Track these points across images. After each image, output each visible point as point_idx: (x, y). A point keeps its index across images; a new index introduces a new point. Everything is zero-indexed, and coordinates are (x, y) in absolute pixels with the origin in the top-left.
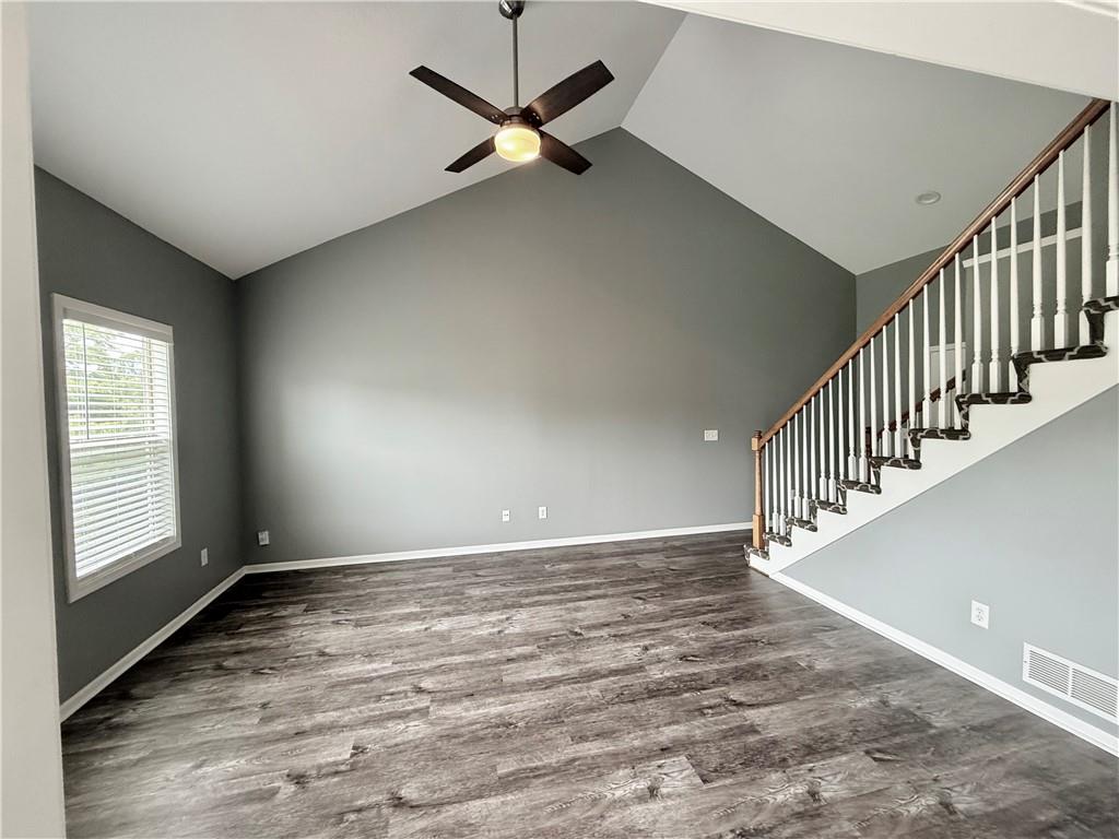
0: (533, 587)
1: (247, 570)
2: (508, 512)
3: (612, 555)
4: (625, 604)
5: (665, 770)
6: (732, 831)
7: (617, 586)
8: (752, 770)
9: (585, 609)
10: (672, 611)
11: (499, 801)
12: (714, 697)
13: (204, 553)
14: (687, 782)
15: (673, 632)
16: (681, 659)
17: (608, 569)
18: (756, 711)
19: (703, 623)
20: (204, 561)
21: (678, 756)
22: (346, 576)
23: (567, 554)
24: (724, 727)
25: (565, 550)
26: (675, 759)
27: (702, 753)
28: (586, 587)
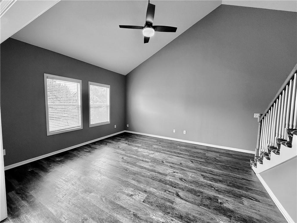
0: (168, 149)
1: (125, 131)
2: (175, 130)
3: (201, 149)
4: (186, 161)
5: (139, 194)
6: (134, 213)
7: (190, 157)
8: (157, 208)
9: (173, 158)
10: (197, 168)
11: (109, 179)
12: (174, 190)
13: (115, 126)
14: (140, 199)
15: (188, 173)
16: (180, 179)
17: (195, 152)
18: (181, 200)
19: (202, 175)
20: (115, 127)
21: (146, 194)
22: (138, 136)
23: (187, 145)
24: (166, 197)
25: (188, 144)
26: (144, 194)
27: (151, 197)
28: (181, 154)
